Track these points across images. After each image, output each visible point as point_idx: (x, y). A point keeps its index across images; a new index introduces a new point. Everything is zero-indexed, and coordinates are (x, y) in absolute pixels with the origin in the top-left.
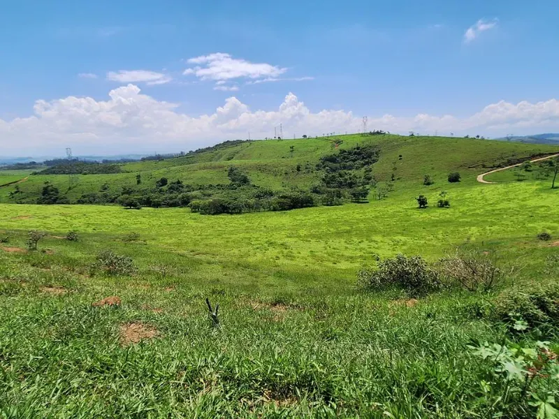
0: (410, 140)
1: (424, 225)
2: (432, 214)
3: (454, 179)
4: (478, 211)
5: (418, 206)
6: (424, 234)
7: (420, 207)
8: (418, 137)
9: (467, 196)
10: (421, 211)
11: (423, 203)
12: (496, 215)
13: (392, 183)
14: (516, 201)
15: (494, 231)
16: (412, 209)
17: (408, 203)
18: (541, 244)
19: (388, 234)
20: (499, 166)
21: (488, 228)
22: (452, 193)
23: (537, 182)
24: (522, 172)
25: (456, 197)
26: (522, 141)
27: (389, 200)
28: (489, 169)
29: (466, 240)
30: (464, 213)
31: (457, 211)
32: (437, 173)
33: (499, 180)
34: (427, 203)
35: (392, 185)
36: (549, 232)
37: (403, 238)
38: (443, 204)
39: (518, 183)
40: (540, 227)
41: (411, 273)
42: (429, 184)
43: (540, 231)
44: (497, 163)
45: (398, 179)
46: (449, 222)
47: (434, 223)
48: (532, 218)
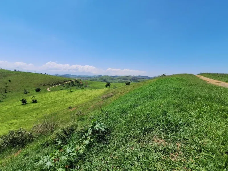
0: (15, 73)
1: (26, 112)
2: (30, 107)
3: (38, 90)
4: (49, 102)
5: (22, 103)
6: (26, 116)
7: (23, 104)
8: (19, 72)
9: (44, 97)
10: (23, 106)
11: (24, 102)
12: (55, 103)
13: (6, 94)
14: (61, 97)
15: (55, 109)
16: (19, 105)
17: (16, 103)
18: (70, 110)
19: (5, 121)
20: (55, 85)
21: (53, 108)
22: (38, 96)
23: (67, 90)
24: (62, 87)
25: (40, 98)
26: (61, 76)
27: (4, 103)
28: (51, 86)
29: (45, 115)
30: (43, 104)
31: (41, 103)
32: (30, 88)
33: (55, 90)
34: (26, 102)
35: (6, 95)
36: (71, 106)
37: (14, 121)
38: (34, 101)
39: (61, 91)
40: (68, 105)
41: (18, 138)
42: (26, 93)
43: (69, 106)
44: (54, 84)
45: (9, 92)
46: (38, 109)
47: (31, 110)
48: (66, 102)
